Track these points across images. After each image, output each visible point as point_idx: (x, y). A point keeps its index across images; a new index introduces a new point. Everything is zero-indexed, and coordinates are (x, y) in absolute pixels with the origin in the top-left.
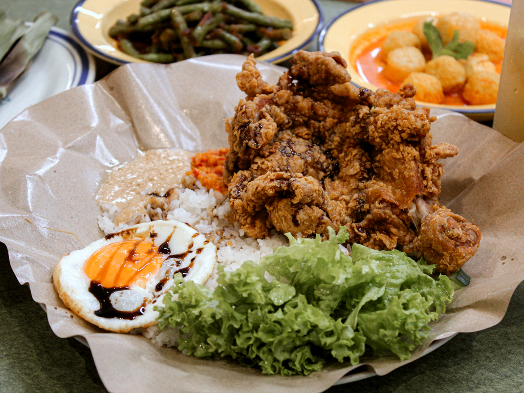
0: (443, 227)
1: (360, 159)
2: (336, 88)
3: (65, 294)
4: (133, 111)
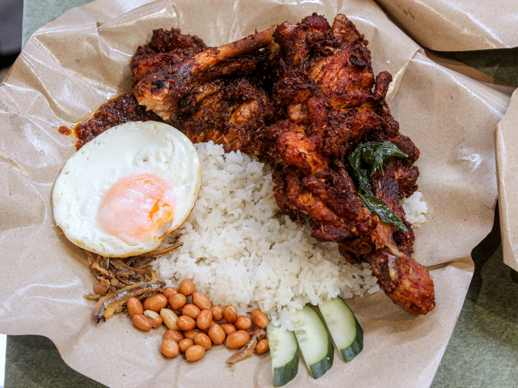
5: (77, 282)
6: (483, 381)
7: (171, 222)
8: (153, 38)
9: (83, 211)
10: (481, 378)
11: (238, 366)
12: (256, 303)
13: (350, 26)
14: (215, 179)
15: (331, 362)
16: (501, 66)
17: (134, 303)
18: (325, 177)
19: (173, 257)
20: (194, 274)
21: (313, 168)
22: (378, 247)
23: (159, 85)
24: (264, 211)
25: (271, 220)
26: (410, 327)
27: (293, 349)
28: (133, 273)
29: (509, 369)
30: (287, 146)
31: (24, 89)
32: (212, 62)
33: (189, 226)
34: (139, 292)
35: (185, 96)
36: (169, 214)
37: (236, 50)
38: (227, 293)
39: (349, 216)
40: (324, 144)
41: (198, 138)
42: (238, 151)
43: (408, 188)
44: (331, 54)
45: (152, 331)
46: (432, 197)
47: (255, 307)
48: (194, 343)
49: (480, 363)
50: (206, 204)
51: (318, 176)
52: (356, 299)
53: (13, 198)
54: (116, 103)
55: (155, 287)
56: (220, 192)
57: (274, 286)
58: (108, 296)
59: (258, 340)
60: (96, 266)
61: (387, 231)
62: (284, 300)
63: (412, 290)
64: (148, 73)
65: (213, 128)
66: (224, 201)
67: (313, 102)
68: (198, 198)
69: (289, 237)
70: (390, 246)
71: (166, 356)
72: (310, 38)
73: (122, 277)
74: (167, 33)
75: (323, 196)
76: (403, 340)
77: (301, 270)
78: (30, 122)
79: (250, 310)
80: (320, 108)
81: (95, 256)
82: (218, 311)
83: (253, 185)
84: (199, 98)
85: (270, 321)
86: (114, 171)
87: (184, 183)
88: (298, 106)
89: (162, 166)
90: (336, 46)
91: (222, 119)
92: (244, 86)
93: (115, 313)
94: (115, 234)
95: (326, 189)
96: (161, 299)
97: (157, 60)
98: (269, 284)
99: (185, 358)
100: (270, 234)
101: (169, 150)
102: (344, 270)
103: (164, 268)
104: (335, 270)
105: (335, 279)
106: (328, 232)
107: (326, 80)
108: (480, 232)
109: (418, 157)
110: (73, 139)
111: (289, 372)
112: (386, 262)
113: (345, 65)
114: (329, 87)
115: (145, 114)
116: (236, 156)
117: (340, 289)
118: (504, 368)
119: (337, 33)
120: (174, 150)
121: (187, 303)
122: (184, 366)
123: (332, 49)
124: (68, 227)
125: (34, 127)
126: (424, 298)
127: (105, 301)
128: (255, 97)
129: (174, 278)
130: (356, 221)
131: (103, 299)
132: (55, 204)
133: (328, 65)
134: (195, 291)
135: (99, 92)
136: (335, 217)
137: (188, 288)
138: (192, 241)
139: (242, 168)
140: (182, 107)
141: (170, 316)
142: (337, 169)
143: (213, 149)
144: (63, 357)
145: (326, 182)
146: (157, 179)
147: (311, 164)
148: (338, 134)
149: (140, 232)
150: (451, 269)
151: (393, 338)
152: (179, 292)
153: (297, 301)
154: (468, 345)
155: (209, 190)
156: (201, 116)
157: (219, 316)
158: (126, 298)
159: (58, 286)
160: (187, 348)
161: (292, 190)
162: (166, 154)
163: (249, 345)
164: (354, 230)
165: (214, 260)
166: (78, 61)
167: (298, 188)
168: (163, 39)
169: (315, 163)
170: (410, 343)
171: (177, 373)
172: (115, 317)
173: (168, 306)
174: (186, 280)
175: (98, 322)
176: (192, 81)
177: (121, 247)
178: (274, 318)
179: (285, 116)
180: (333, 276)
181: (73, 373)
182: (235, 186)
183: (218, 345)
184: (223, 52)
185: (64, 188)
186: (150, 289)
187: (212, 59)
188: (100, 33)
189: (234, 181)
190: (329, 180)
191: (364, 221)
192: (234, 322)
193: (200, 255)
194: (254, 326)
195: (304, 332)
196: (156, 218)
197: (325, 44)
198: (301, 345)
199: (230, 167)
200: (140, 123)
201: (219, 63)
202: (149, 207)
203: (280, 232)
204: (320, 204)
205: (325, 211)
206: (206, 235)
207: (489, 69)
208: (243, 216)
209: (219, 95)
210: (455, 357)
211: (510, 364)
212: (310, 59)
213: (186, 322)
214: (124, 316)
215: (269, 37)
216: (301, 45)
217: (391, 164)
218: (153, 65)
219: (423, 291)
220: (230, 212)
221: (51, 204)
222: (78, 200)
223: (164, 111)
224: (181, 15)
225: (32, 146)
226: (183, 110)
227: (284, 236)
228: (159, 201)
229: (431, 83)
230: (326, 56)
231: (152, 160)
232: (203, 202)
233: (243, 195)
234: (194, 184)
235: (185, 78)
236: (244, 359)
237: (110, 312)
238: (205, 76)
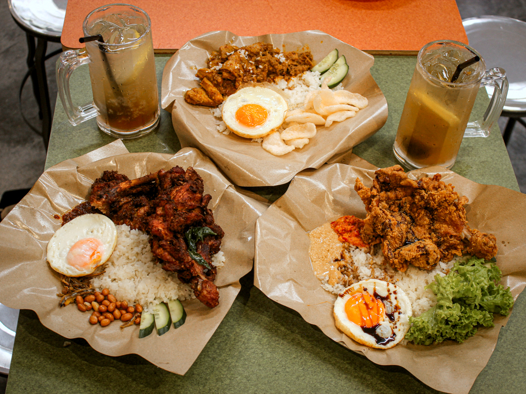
0: (484, 243)
1: (427, 215)
2: (402, 183)
3: (359, 339)
4: (296, 215)
5: (55, 288)
6: (244, 342)
7: (100, 261)
8: (104, 175)
9: (60, 255)
10: (243, 340)
11: (126, 329)
12: (138, 300)
13: (194, 172)
14: (124, 242)
15: (169, 328)
16: (273, 195)
17: (79, 298)
18: (170, 241)
19: (101, 278)
20: (109, 286)
21: (165, 237)
22: (194, 275)
23: (101, 197)
24: (146, 258)
25: (149, 262)
26: (208, 313)
27: (151, 321)
28: (81, 285)
29: (257, 336)
30: (153, 226)
31: (39, 197)
32: (128, 187)
33: (110, 264)
34: (82, 293)
35: (114, 202)
36: (99, 257)
37: (140, 182)
38: (123, 295)
39: (181, 260)
40: (171, 226)
41: (120, 223)
42: (137, 229)
43: (215, 249)
44: (182, 185)
45: (87, 312)
46: (228, 254)
47: (137, 302)
48: (106, 318)
49: (244, 333)
50: (118, 253)
51: (167, 241)
52: (187, 301)
53: (27, 247)
54: (83, 205)
55: (90, 291)
56: (125, 248)
57: (146, 293)
58: (67, 295)
59: (136, 318)
60: (64, 281)
61: (200, 268)
62: (150, 299)
63: (207, 295)
64: (98, 191)
65: (127, 218)
66: (127, 252)
67: (168, 206)
68: (114, 250)
69: (157, 271)
70: (200, 275)
71: (92, 323)
72: (173, 177)
73: (75, 286)
74: (110, 173)
75: (168, 250)
76: (203, 319)
77: (160, 285)
78: (40, 212)
79: (135, 304)
80: (170, 209)
81: (64, 276)
82: (119, 303)
83: (143, 246)
84: (121, 204)
85: (143, 309)
86: (77, 237)
87: (109, 243)
88: (161, 208)
89: (99, 235)
90: (184, 181)
91: (131, 214)
92: (143, 199)
93: (70, 303)
94: (73, 265)
95: (170, 246)
96: (92, 297)
97: (102, 185)
98: (143, 291)
99: (100, 325)
100: (148, 269)
101: (103, 228)
102: (182, 287)
103: (96, 283)
104: (176, 286)
105: (175, 290)
106: (170, 267)
107: (177, 197)
108: (246, 271)
109: (223, 236)
110: (61, 220)
111: (147, 332)
112: (198, 283)
113: (187, 190)
114: (178, 200)
115: (95, 211)
116: (135, 232)
117: (179, 295)
118: (255, 336)
119: (187, 176)
120: (105, 228)
121: (105, 299)
122: (99, 328)
123: (182, 183)
124: (52, 262)
125: (42, 214)
126: (213, 299)
127: (66, 297)
128: (147, 204)
129: (100, 288)
130: (184, 263)
131: (65, 296)
132: (48, 251)
133: (179, 190)
134: (109, 294)
135: (76, 200)
136: (174, 260)
137: (106, 292)
138: (110, 270)
139: (137, 237)
140: (112, 207)
141: (96, 305)
142: (177, 238)
143: (125, 227)
144: (41, 320)
145: (170, 244)
146: (96, 241)
147: (164, 235)
148: (177, 222)
149: (85, 265)
150: (231, 288)
151: (199, 318)
152: (102, 294)
153: (157, 300)
154: (239, 325)
155: (121, 247)
156: (121, 213)
157: (119, 306)
158: (76, 296)
159: (44, 289)
160: (102, 320)
161: (155, 247)
162: (102, 229)
163: (132, 320)
164: (183, 266)
165: (120, 280)
166: (66, 184)
167: (157, 245)
168: (107, 175)
169: (166, 234)
170: (206, 320)
171: (95, 331)
172: (70, 305)
173: (96, 300)
174: (106, 289)
175: (61, 306)
176: (118, 196)
177: (76, 272)
178: (145, 308)
179: (155, 212)
180: (175, 289)
181: (48, 330)
182: (134, 245)
183: (117, 319)
184: (133, 182)
185: (53, 244)
186: (87, 292)
187: (128, 185)
188: (78, 171)
189: (133, 243)
190: (171, 242)
191: (188, 263)
192: (126, 309)
193: (113, 277)
194: (136, 311)
195: (158, 314)
196: (93, 258)
197: (179, 180)
198: (156, 320)
199: (132, 236)
200: (91, 214)
201: (131, 188)
202: (90, 253)
203: (153, 268)
204: (166, 253)
205: (169, 257)
206: (117, 268)
207: (267, 196)
208: (136, 260)
209: (131, 203)
210: (232, 330)
211: (258, 334)
212: (172, 187)
213: (103, 308)
214: (75, 304)
215: (156, 176)
216: (168, 180)
217: (208, 238)
218: (101, 187)
219: (212, 296)
220: (130, 258)
221: (46, 251)
222: (59, 249)
223: (103, 209)
224: (119, 165)
225: (40, 224)
226: (113, 209)
227: (154, 270)
228: (95, 250)
229: (233, 201)
230: (179, 186)
231: (95, 232)
232: (117, 252)
233: (137, 250)
234: (113, 244)
235: (114, 194)
236: (129, 326)
237: (68, 302)
238: (124, 193)
